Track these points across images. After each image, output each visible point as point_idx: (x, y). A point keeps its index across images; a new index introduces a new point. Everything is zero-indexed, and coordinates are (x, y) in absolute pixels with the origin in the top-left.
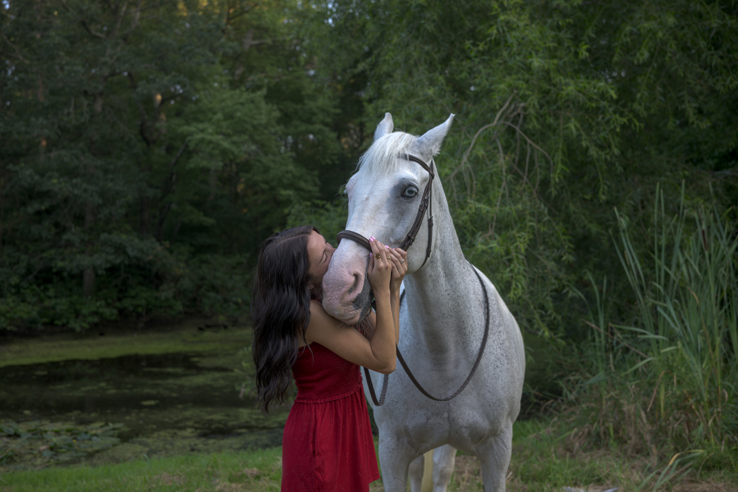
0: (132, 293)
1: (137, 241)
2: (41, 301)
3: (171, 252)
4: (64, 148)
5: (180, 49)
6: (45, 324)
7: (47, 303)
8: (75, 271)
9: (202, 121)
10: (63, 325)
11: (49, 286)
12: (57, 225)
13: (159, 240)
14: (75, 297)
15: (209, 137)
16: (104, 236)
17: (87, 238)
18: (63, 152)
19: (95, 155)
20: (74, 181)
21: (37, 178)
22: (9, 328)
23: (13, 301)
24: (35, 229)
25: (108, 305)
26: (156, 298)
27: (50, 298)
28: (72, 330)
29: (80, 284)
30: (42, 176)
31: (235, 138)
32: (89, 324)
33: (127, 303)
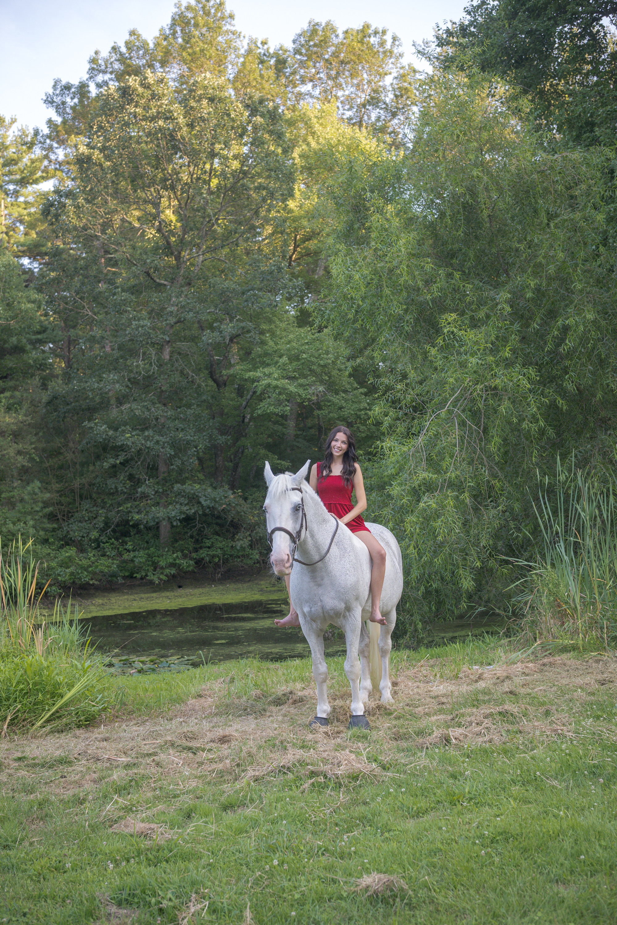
0: (208, 543)
1: (209, 490)
2: (120, 554)
3: (246, 499)
4: (135, 400)
5: (243, 293)
6: (124, 577)
7: (126, 556)
8: (152, 524)
9: (268, 365)
10: (142, 578)
11: (128, 539)
12: (131, 477)
13: (233, 487)
14: (151, 549)
15: (274, 383)
16: (177, 487)
17: (161, 490)
18: (134, 406)
19: (165, 405)
20: (146, 433)
21: (111, 433)
22: (91, 582)
23: (94, 555)
24: (111, 483)
25: (185, 556)
26: (232, 547)
27: (129, 551)
28: (151, 582)
29: (157, 536)
30: (116, 430)
31: (301, 381)
32: (166, 575)
33: (203, 553)
